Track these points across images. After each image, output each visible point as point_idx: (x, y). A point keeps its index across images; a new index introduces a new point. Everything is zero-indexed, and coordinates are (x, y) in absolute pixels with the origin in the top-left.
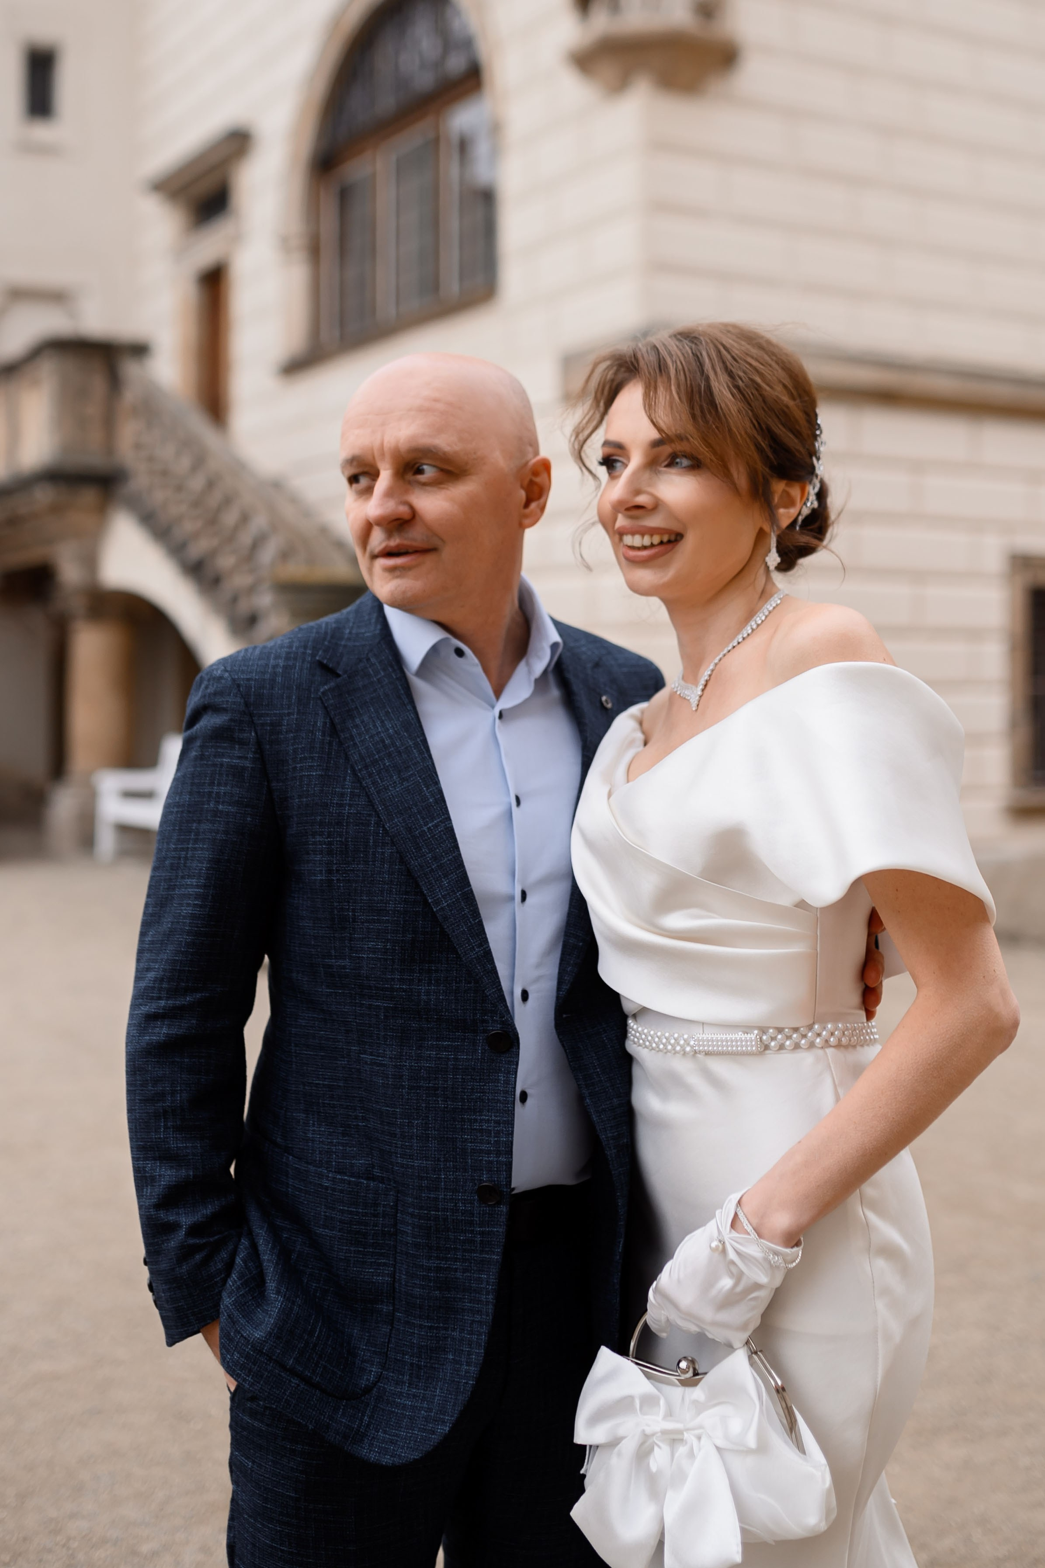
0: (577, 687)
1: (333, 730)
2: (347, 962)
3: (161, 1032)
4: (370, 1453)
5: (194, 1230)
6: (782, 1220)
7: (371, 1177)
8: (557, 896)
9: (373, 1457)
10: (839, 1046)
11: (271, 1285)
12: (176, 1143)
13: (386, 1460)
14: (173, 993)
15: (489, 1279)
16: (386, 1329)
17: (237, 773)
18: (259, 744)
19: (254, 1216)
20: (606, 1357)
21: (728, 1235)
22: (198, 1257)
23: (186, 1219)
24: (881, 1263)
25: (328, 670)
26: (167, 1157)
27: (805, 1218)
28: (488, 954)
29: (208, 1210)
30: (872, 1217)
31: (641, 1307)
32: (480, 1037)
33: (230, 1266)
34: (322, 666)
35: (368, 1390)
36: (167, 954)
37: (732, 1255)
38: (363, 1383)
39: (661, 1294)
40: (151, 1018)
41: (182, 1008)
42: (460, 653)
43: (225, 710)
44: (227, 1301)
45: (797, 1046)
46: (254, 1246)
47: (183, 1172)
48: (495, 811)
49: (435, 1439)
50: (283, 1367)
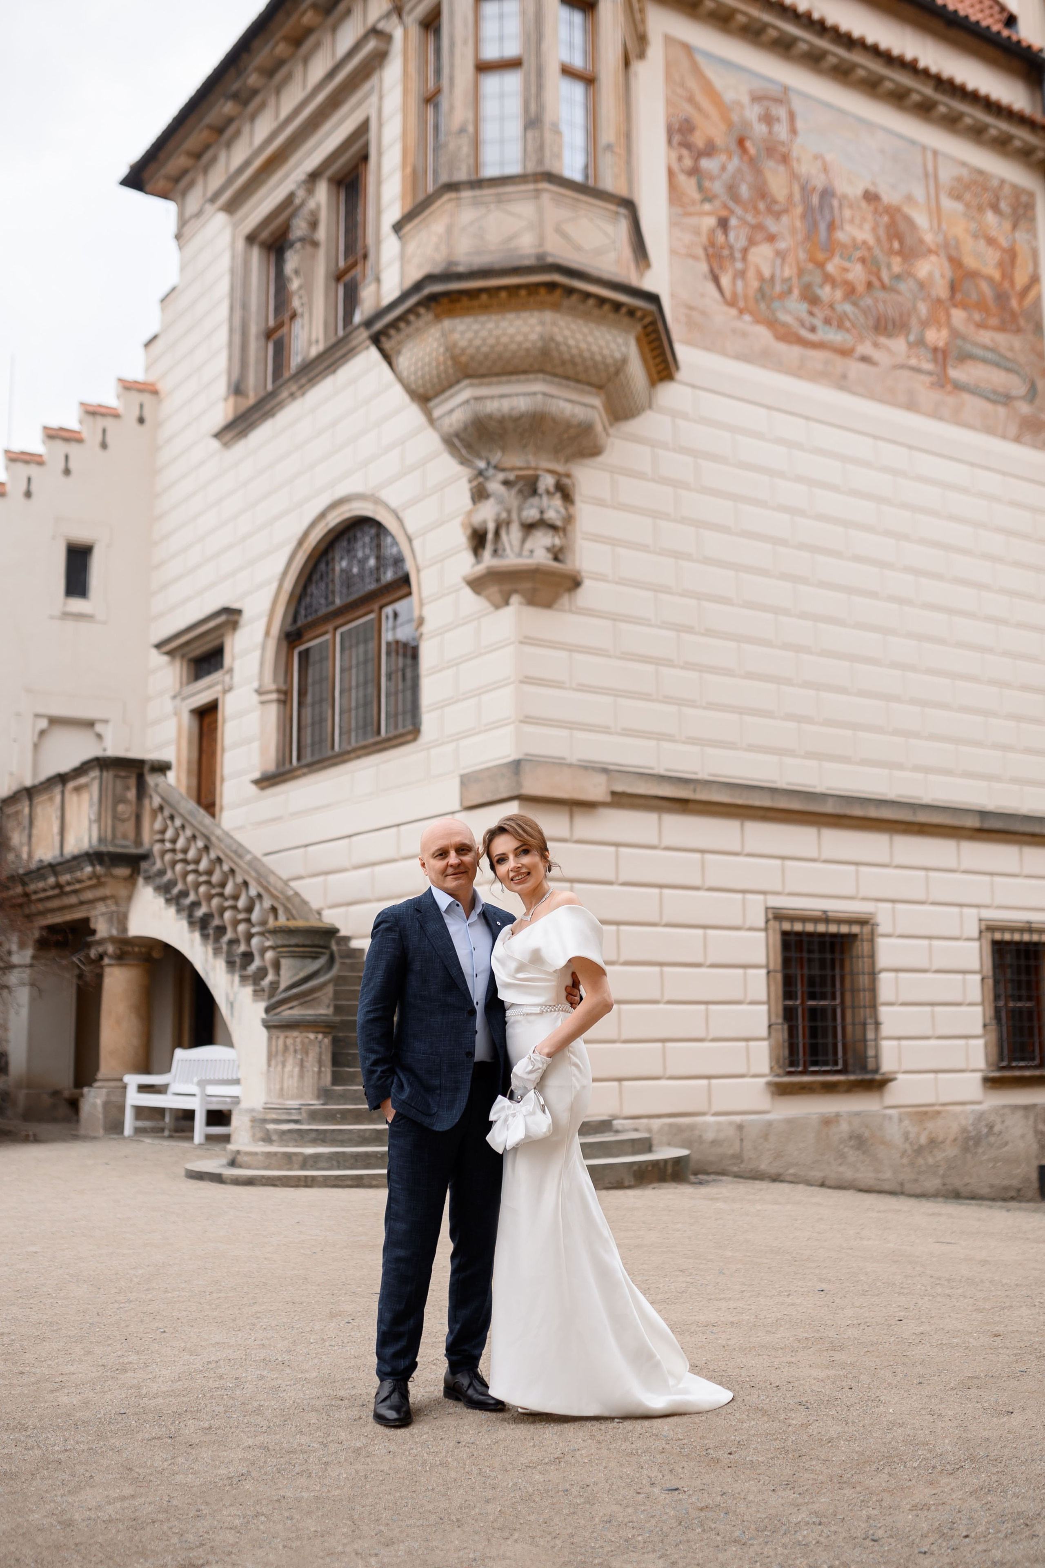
0: (489, 918)
1: (422, 927)
2: (427, 993)
3: (372, 1016)
4: (437, 1128)
5: (382, 1072)
6: (546, 1050)
7: (432, 1055)
8: (487, 974)
9: (437, 1129)
10: (562, 1010)
11: (406, 1086)
12: (376, 1047)
13: (441, 1130)
14: (375, 1004)
15: (469, 1079)
16: (438, 1098)
17: (393, 940)
18: (400, 932)
19: (398, 1071)
20: (500, 1097)
21: (532, 1055)
22: (383, 1079)
23: (380, 1069)
24: (573, 1068)
25: (418, 911)
26: (373, 1051)
27: (552, 1050)
28: (468, 988)
29: (385, 1067)
30: (571, 1055)
31: (510, 1084)
32: (466, 1012)
33: (392, 1083)
34: (417, 910)
35: (434, 1114)
36: (373, 992)
37: (532, 1059)
38: (433, 1112)
39: (516, 1075)
40: (368, 1012)
41: (377, 1008)
42: (458, 905)
43: (389, 922)
44: (393, 1090)
45: (551, 1011)
46: (399, 1079)
47: (378, 1056)
48: (468, 951)
49: (454, 1124)
50: (411, 1106)
